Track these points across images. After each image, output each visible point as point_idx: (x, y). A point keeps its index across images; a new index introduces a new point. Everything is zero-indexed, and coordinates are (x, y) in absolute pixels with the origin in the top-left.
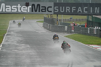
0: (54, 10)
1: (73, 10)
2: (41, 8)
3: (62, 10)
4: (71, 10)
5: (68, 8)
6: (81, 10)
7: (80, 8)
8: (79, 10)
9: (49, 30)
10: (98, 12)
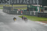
0: (11, 2)
1: (21, 2)
2: (3, 1)
3: (15, 2)
4: (20, 2)
5: (18, 1)
6: (25, 2)
7: (25, 1)
8: (24, 2)
9: (7, 13)
10: (35, 3)
